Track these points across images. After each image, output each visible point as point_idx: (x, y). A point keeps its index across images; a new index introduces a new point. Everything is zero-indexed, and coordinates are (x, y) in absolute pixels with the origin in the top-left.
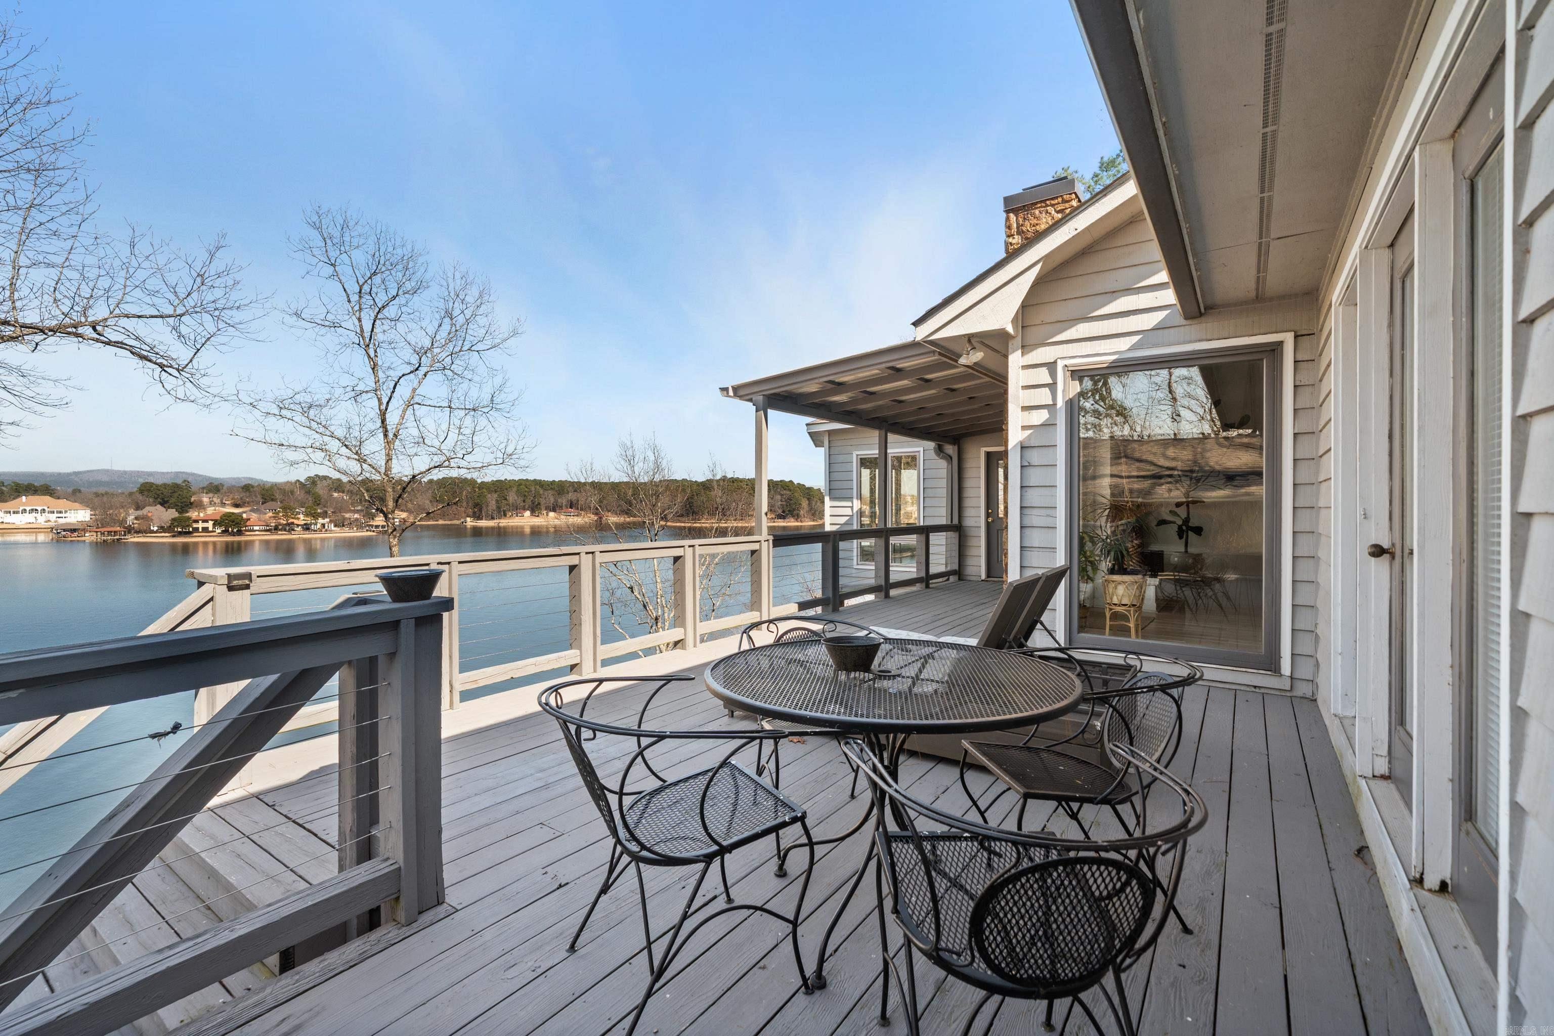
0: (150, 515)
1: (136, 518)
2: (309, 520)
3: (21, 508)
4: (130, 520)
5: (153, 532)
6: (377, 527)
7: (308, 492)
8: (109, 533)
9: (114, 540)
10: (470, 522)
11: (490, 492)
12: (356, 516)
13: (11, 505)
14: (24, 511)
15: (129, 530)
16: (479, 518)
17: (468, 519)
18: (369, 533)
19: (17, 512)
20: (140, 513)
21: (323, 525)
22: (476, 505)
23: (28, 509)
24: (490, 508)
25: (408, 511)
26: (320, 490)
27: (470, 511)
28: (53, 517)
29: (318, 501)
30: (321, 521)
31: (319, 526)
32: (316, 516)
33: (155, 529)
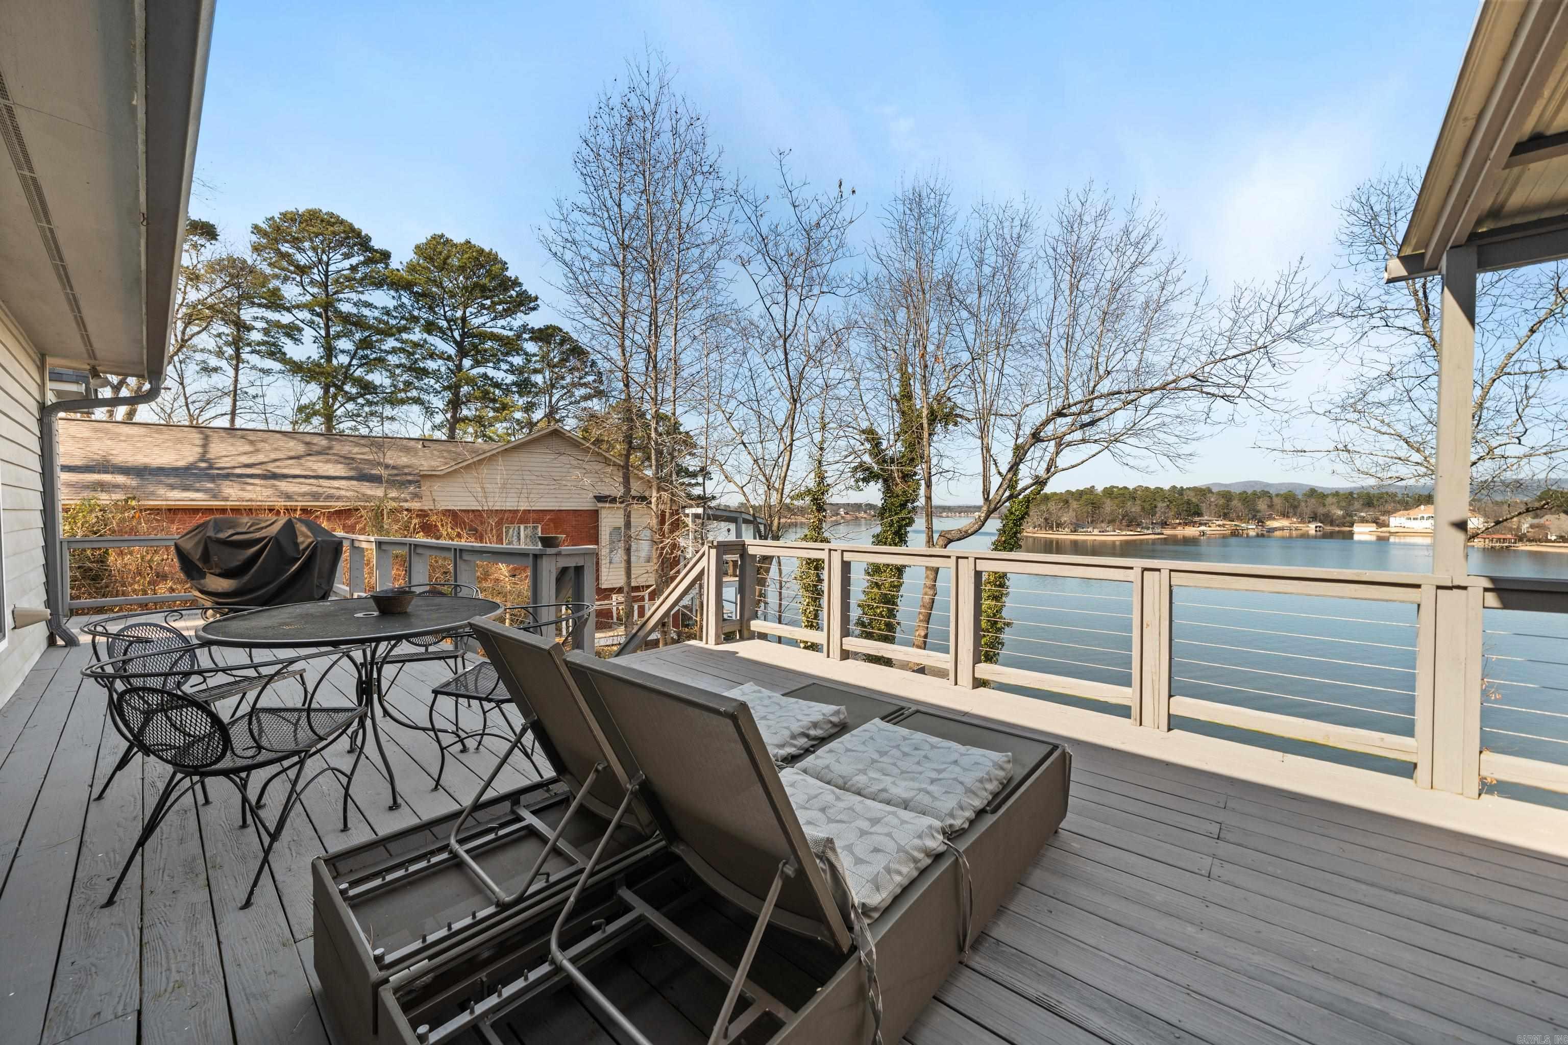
0: (1547, 523)
1: (1532, 526)
3: (1420, 516)
4: (1525, 527)
5: (1550, 541)
8: (1499, 540)
9: (1502, 547)
13: (1413, 513)
14: (1423, 518)
15: (1521, 538)
19: (1416, 519)
20: (1536, 521)
23: (1426, 516)
33: (1553, 538)
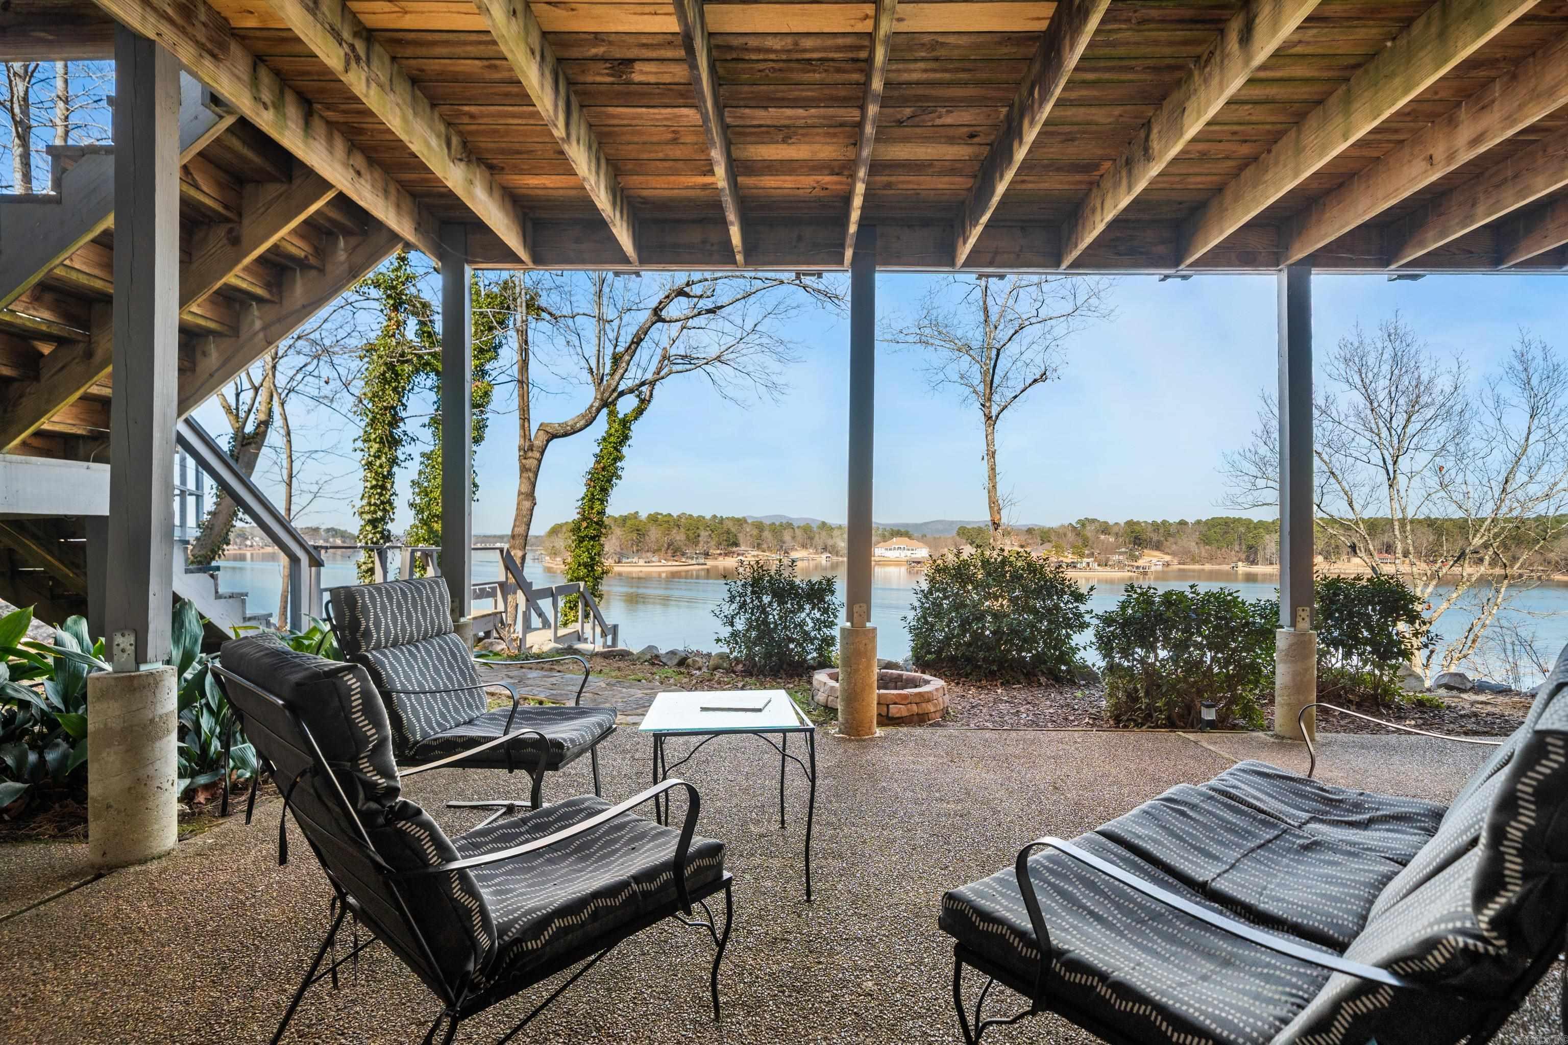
2: (1076, 559)
6: (1138, 567)
7: (1078, 534)
10: (1242, 568)
11: (1269, 532)
12: (1121, 557)
16: (1254, 562)
17: (1240, 564)
18: (1130, 574)
21: (1088, 564)
22: (1250, 547)
23: (896, 547)
24: (1268, 552)
25: (1173, 554)
26: (1090, 531)
27: (1243, 557)
28: (909, 553)
29: (1086, 543)
30: (1086, 560)
31: (1084, 564)
32: (1082, 556)
